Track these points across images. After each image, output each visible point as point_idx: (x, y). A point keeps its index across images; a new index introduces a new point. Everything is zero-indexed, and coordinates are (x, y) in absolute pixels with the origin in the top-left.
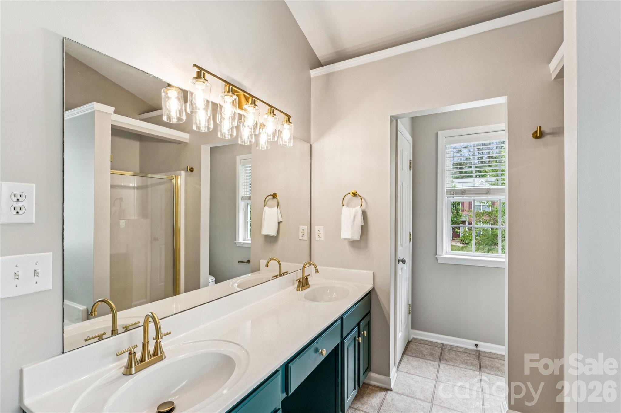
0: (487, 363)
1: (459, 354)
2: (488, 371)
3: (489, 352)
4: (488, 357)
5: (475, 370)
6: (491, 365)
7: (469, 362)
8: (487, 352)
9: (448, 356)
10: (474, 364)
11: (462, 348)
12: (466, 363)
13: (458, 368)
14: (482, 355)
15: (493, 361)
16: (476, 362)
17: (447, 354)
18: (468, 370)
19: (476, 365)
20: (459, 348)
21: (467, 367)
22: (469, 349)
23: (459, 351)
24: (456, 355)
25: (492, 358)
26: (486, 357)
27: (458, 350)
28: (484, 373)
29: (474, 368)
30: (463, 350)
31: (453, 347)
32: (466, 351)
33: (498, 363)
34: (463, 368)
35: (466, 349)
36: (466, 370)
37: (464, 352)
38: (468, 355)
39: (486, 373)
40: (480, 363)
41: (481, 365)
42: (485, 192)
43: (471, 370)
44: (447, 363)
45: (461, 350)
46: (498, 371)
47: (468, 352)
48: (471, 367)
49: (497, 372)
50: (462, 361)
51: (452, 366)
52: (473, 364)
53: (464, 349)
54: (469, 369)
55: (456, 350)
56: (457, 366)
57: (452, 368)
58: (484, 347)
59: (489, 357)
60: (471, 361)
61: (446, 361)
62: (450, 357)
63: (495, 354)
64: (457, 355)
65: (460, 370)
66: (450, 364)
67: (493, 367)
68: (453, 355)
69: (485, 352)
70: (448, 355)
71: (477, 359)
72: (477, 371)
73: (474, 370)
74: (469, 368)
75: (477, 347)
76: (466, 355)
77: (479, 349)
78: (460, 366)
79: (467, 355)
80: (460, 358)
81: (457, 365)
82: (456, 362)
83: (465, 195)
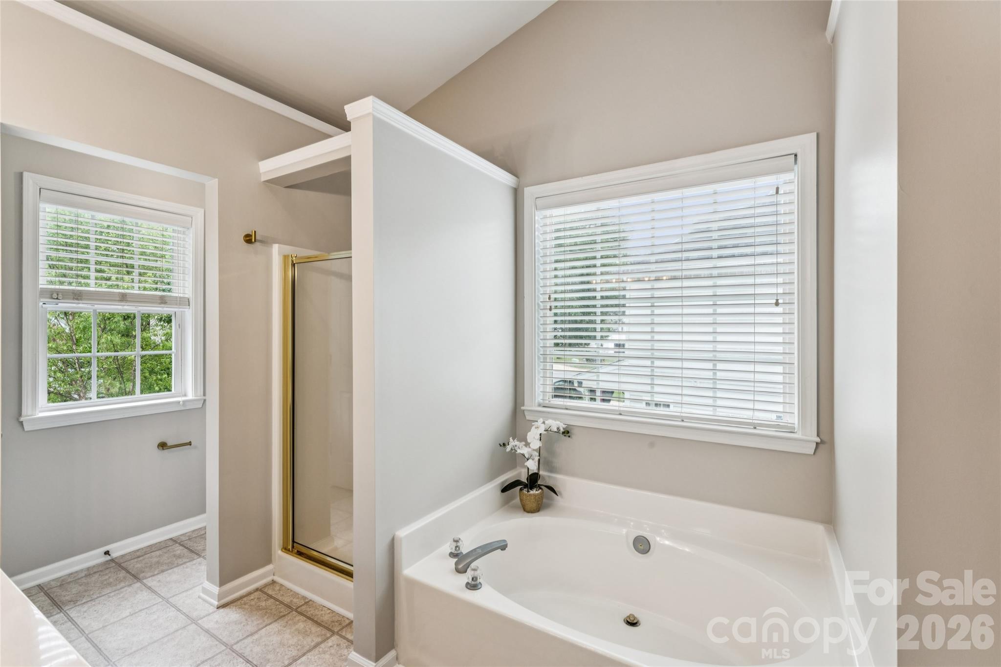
0: (139, 565)
1: (85, 581)
2: (149, 573)
3: (129, 553)
4: (132, 560)
5: (131, 585)
6: (146, 565)
7: (111, 580)
8: (126, 554)
9: (68, 595)
10: (122, 578)
11: (82, 570)
12: (110, 584)
13: (103, 598)
14: (122, 561)
15: (144, 559)
16: (122, 574)
17: (64, 593)
18: (123, 590)
19: (125, 578)
20: (75, 575)
21: (114, 588)
22: (94, 566)
23: (80, 577)
24: (80, 585)
25: (139, 557)
26: (129, 560)
27: (77, 578)
28: (146, 578)
29: (127, 583)
30: (86, 573)
31: (62, 578)
32: (90, 572)
33: (151, 557)
34: (110, 593)
35: (88, 569)
36: (117, 592)
37: (90, 575)
38: (102, 574)
39: (149, 577)
40: (128, 572)
41: (133, 573)
42: (118, 299)
43: (125, 587)
44: (77, 604)
45: (83, 574)
46: (161, 566)
47: (95, 570)
48: (122, 584)
49: (161, 568)
50: (100, 586)
51: (91, 602)
52: (120, 579)
53: (85, 571)
54: (121, 588)
55: (72, 580)
56: (98, 597)
57: (94, 603)
58: (119, 549)
59: (135, 558)
60: (114, 578)
61: (72, 603)
62: (73, 593)
63: (138, 550)
64: (82, 584)
65: (108, 598)
66: (84, 601)
67: (151, 566)
68: (75, 589)
69: (123, 556)
70: (67, 593)
71: (119, 570)
72: (134, 583)
73: (129, 584)
74: (118, 587)
75: (109, 555)
76: (97, 576)
77: (114, 555)
78: (103, 593)
79: (100, 575)
80: (93, 585)
81: (98, 595)
82: (91, 593)
83: (81, 300)
